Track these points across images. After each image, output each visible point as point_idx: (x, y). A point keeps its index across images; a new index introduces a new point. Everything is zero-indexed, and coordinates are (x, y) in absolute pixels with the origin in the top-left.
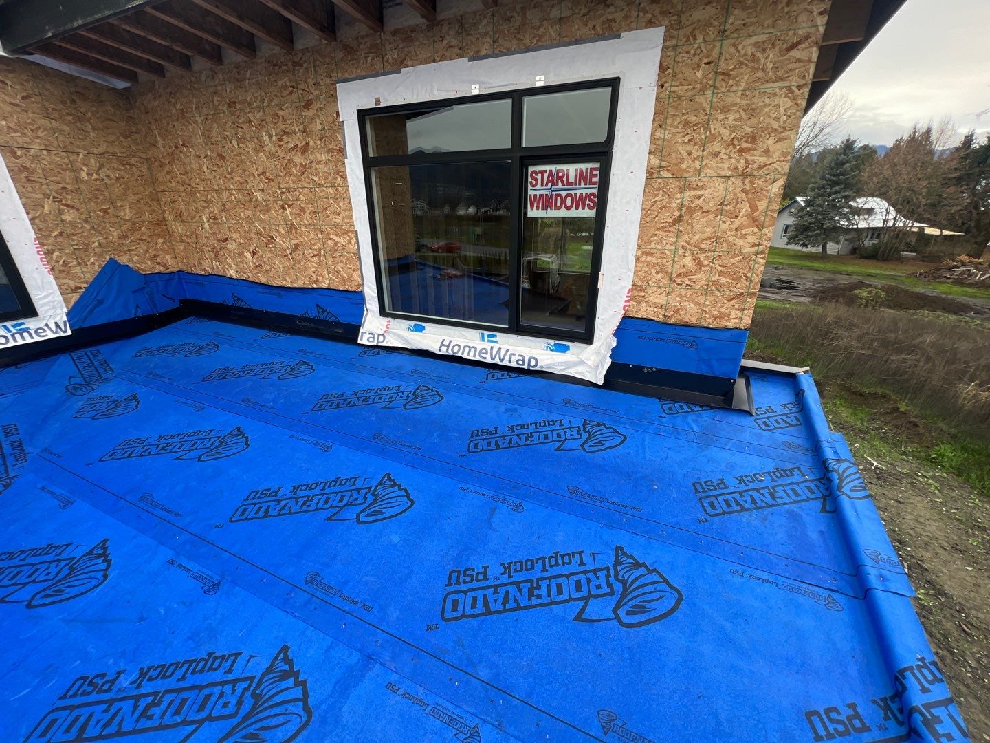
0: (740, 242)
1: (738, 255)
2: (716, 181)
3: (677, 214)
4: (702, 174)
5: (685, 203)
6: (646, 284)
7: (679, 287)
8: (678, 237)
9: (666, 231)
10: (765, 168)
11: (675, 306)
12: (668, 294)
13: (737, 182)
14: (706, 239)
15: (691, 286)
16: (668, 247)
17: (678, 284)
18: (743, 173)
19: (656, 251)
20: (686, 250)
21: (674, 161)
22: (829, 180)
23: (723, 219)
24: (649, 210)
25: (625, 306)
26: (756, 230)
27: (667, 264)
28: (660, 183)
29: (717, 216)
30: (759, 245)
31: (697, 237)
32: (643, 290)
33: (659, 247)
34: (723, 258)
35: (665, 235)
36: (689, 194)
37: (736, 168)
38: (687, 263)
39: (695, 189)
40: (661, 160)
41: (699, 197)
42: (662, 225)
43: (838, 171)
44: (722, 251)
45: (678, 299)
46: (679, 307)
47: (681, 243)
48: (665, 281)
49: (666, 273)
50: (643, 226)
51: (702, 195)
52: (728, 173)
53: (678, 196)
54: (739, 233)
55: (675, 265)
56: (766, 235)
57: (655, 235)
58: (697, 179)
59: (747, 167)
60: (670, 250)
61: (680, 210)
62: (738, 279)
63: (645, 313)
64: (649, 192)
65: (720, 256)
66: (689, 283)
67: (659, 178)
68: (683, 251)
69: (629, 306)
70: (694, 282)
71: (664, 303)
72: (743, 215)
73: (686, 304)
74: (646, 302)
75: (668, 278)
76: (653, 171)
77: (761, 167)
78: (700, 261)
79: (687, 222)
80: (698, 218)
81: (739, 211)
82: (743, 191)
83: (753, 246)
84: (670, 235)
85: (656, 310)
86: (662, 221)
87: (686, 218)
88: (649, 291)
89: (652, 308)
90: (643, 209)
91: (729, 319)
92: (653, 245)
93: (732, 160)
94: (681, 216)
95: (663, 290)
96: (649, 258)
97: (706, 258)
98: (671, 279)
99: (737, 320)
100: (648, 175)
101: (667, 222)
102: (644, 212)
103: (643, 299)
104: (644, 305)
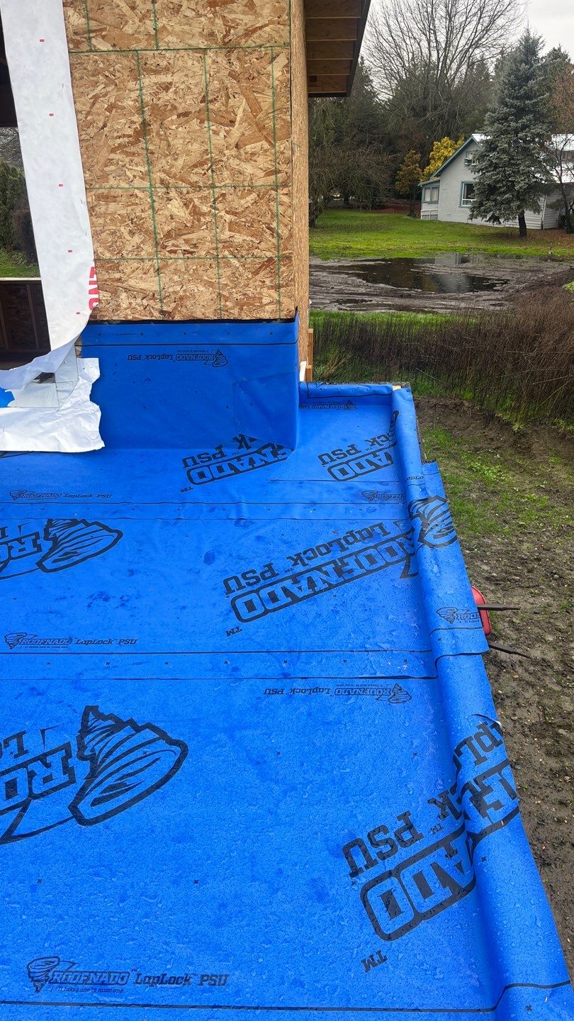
0: (248, 169)
1: (250, 192)
2: (186, 57)
3: (137, 119)
4: (162, 46)
5: (147, 98)
6: (118, 256)
7: (172, 256)
8: (150, 163)
9: (127, 154)
10: (255, 35)
11: (175, 292)
12: (158, 271)
13: (219, 60)
14: (195, 166)
15: (191, 253)
16: (137, 183)
17: (171, 252)
18: (225, 44)
19: (120, 192)
20: (167, 188)
21: (110, 19)
22: (512, 106)
23: (214, 128)
24: (88, 113)
25: (92, 301)
26: (266, 146)
27: (143, 215)
28: (96, 61)
29: (202, 122)
30: (276, 172)
31: (180, 162)
32: (116, 268)
33: (124, 185)
34: (229, 198)
35: (127, 160)
36: (149, 80)
37: (212, 34)
38: (175, 211)
39: (156, 72)
40: (88, 19)
41: (167, 87)
42: (119, 141)
43: (522, 92)
44: (225, 186)
45: (176, 278)
46: (181, 293)
47: (158, 175)
48: (148, 248)
49: (147, 232)
50: (87, 146)
51: (171, 84)
52: (202, 44)
53: (131, 85)
54: (242, 151)
55: (158, 218)
56: (282, 153)
57: (110, 162)
58: (156, 52)
59: (228, 32)
60: (142, 190)
61: (141, 111)
62: (258, 235)
63: (129, 312)
64: (82, 78)
65: (223, 195)
66: (187, 248)
67: (91, 51)
68: (164, 190)
69: (99, 300)
70: (195, 246)
71: (156, 288)
72: (241, 119)
73: (191, 286)
74: (126, 290)
75: (151, 242)
76: (78, 38)
77: (249, 33)
78: (194, 206)
79: (158, 134)
80: (174, 127)
81: (234, 112)
82: (230, 74)
83: (269, 173)
84: (136, 159)
85: (145, 302)
86: (115, 134)
87: (155, 127)
88: (127, 268)
89: (139, 300)
90: (77, 112)
91: (262, 306)
92: (112, 182)
93: (203, 19)
94: (145, 124)
95: (147, 264)
96: (112, 206)
97: (204, 199)
98: (157, 244)
99: (272, 307)
100: (71, 46)
101: (124, 136)
102: (82, 117)
103: (120, 284)
104: (123, 295)
